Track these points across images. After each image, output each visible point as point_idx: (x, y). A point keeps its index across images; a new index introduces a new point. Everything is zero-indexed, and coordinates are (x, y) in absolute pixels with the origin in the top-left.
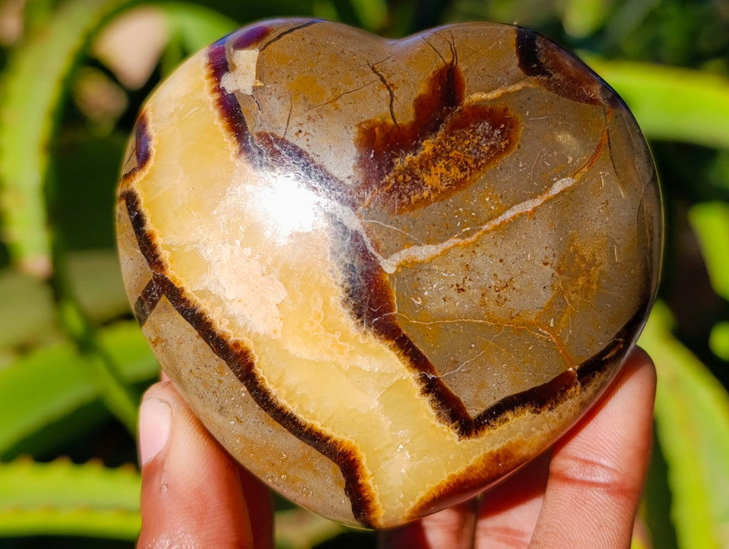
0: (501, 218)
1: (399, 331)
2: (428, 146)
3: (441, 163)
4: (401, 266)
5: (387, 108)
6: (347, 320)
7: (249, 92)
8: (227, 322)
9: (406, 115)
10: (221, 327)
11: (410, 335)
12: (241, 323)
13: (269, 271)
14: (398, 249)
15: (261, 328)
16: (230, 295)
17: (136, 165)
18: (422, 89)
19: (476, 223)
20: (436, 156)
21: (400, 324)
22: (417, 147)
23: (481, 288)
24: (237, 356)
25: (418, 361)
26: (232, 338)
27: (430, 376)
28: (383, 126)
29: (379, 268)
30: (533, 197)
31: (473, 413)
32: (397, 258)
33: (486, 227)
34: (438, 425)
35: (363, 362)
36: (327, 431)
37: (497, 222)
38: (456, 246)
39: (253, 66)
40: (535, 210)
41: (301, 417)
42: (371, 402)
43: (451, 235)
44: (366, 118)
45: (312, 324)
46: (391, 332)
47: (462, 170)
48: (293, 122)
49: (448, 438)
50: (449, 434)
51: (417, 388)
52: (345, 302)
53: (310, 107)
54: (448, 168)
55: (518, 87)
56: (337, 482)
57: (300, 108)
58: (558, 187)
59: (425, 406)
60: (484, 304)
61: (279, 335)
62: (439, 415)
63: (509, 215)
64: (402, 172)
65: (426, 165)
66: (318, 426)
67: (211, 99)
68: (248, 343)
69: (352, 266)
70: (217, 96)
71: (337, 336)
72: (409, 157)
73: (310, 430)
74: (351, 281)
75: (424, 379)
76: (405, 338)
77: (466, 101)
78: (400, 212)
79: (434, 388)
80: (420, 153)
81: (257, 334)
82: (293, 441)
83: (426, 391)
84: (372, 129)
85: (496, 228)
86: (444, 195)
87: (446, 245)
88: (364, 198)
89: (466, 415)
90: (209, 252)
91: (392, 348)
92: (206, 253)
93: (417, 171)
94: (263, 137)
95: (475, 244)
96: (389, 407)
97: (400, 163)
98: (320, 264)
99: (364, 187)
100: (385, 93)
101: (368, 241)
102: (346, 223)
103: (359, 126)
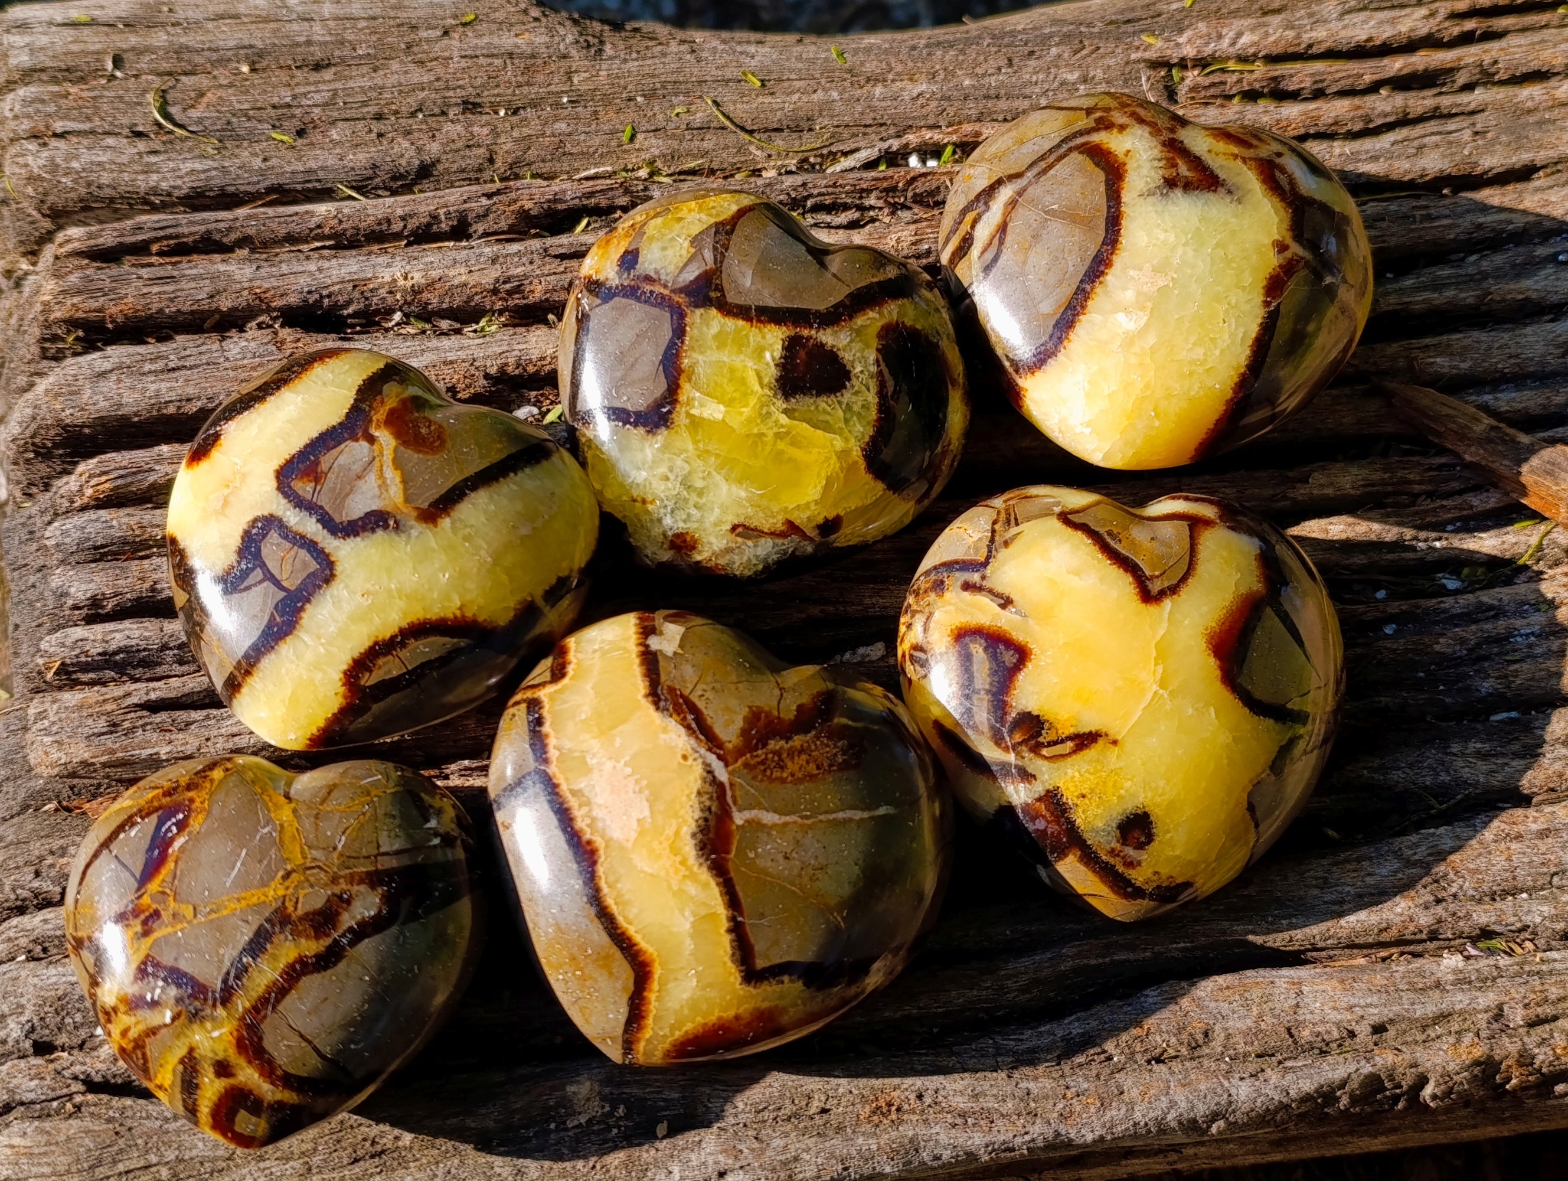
0: (834, 816)
1: (728, 873)
2: (797, 741)
3: (804, 757)
4: (747, 821)
5: (775, 703)
6: (689, 849)
7: (670, 654)
8: (588, 821)
9: (789, 711)
10: (581, 824)
11: (735, 879)
12: (600, 824)
13: (641, 791)
14: (750, 808)
15: (616, 834)
16: (599, 800)
17: (548, 679)
18: (805, 699)
19: (815, 812)
20: (801, 751)
21: (731, 866)
22: (790, 738)
23: (803, 862)
24: (586, 852)
25: (733, 902)
26: (587, 836)
27: (740, 919)
28: (768, 714)
29: (731, 818)
30: (863, 810)
31: (760, 963)
32: (748, 815)
33: (821, 817)
34: (730, 964)
35: (692, 889)
36: (637, 938)
37: (831, 817)
38: (795, 822)
39: (678, 638)
40: (862, 820)
41: (620, 920)
42: (683, 924)
43: (794, 813)
44: (758, 704)
45: (661, 843)
46: (720, 870)
47: (818, 768)
48: (701, 686)
49: (732, 979)
50: (733, 974)
51: (724, 925)
52: (694, 835)
53: (716, 681)
54: (808, 762)
56: (625, 989)
57: (709, 679)
58: (882, 811)
59: (725, 941)
60: (800, 876)
61: (630, 845)
62: (733, 955)
63: (841, 815)
64: (775, 753)
66: (631, 931)
67: (633, 649)
68: (599, 843)
69: (709, 809)
70: (641, 649)
71: (678, 859)
72: (782, 742)
73: (623, 933)
74: (706, 820)
75: (732, 919)
76: (731, 879)
77: (836, 720)
78: (762, 781)
79: (737, 930)
80: (791, 743)
81: (611, 839)
82: (604, 939)
83: (730, 931)
84: (760, 713)
85: (828, 821)
86: (800, 781)
87: (788, 819)
88: (736, 761)
89: (753, 964)
90: (594, 761)
91: (718, 884)
92: (592, 762)
93: (784, 756)
94: (672, 690)
95: (810, 827)
96: (697, 933)
97: (774, 745)
98: (684, 798)
99: (739, 752)
100: (777, 692)
101: (729, 793)
102: (717, 774)
103: (750, 707)
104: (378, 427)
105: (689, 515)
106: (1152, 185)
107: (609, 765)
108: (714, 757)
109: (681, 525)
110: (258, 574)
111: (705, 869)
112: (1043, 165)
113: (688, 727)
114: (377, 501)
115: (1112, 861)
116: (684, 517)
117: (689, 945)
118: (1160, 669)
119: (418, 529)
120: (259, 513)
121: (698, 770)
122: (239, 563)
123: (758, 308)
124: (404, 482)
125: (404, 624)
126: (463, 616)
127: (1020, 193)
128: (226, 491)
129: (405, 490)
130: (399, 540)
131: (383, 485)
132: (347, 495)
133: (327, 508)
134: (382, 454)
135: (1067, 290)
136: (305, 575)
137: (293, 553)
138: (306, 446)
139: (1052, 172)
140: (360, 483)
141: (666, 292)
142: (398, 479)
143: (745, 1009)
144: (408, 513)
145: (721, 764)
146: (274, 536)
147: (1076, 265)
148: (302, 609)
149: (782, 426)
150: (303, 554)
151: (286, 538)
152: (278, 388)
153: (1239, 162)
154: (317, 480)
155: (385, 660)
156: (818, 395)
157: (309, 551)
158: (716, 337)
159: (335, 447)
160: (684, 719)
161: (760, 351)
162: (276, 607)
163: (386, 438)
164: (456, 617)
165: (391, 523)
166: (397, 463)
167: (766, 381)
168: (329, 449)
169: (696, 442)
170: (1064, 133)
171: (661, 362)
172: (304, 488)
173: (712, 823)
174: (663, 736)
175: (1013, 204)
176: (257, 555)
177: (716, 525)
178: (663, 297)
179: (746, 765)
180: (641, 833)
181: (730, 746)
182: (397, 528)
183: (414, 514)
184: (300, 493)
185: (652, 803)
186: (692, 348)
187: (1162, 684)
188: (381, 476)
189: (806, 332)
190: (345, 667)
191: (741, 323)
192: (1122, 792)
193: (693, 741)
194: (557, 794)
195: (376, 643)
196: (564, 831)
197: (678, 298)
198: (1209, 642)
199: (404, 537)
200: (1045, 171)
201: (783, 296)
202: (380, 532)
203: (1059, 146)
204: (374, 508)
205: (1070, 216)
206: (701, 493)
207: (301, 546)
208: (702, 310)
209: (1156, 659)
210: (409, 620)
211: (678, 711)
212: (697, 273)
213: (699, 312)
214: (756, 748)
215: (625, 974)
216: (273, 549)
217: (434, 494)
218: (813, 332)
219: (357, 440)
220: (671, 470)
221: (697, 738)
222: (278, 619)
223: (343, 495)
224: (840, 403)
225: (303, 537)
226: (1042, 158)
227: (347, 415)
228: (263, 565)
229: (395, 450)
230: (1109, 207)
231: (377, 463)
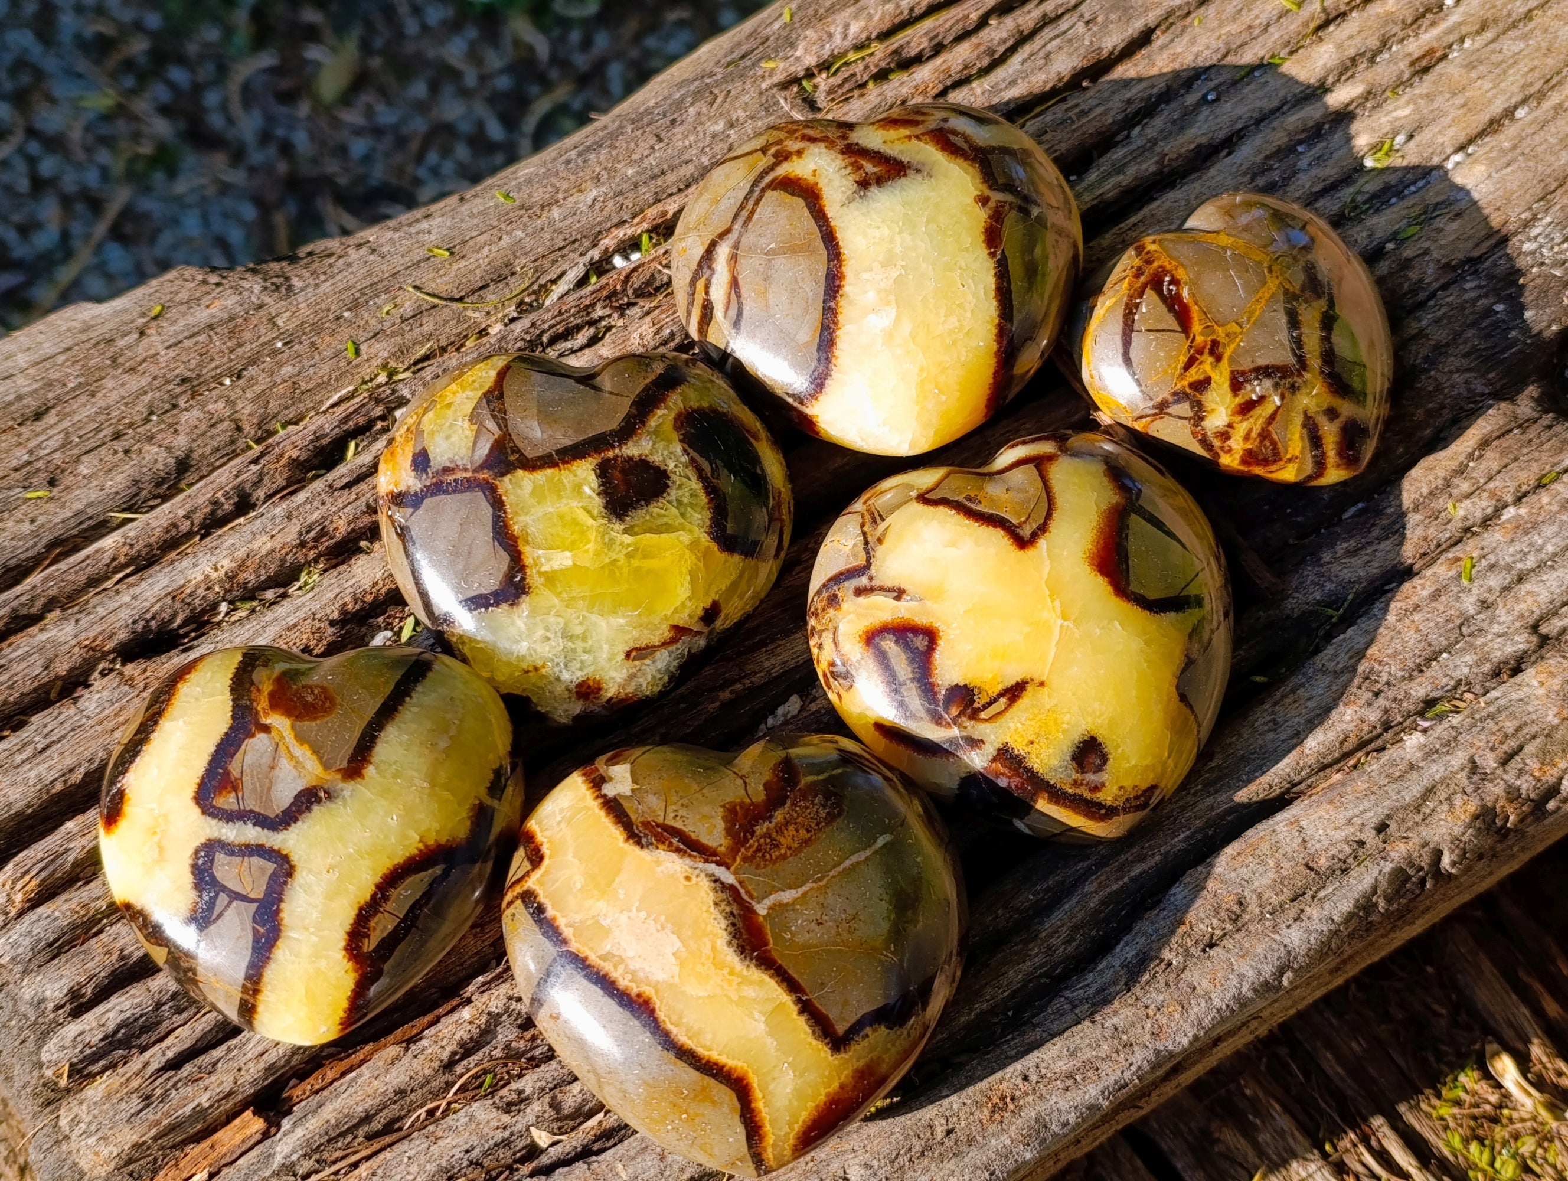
0: (842, 867)
1: (775, 962)
2: (779, 816)
3: (791, 828)
4: (770, 908)
5: (743, 792)
6: (731, 957)
7: (629, 793)
8: (629, 977)
9: (758, 794)
10: (623, 982)
11: (784, 964)
12: (641, 974)
13: (663, 928)
14: (767, 895)
15: (660, 976)
16: (630, 953)
17: (529, 867)
18: (767, 776)
19: (825, 871)
20: (787, 823)
21: (775, 955)
22: (771, 817)
23: (835, 921)
24: (640, 1005)
25: (792, 985)
26: (634, 991)
27: (804, 998)
28: (742, 805)
29: (753, 912)
30: (864, 849)
31: (841, 1028)
32: (768, 902)
33: (832, 873)
34: (814, 1042)
35: (751, 992)
36: (723, 1059)
37: (841, 868)
38: (812, 889)
39: (628, 775)
40: (867, 858)
41: (700, 1051)
42: (758, 1026)
43: (807, 881)
44: (728, 800)
45: (703, 965)
46: (767, 963)
47: (808, 831)
48: (670, 809)
49: (823, 1055)
50: (821, 1050)
51: (794, 1009)
52: (729, 943)
53: (681, 798)
54: (797, 831)
55: (839, 771)
56: (732, 1110)
57: (675, 798)
58: (881, 841)
59: (801, 1024)
60: (839, 934)
61: (676, 980)
62: (814, 1032)
63: (847, 863)
64: (764, 836)
65: (779, 829)
66: (714, 1055)
67: (594, 805)
68: (649, 991)
69: (732, 913)
70: (601, 800)
71: (726, 971)
72: (767, 824)
73: (708, 1062)
74: (733, 925)
75: (799, 1001)
76: (780, 967)
77: (803, 782)
78: (765, 866)
79: (806, 1008)
80: (774, 821)
81: (657, 983)
82: (694, 1074)
83: (801, 1012)
84: (734, 807)
85: (840, 873)
86: (798, 850)
87: (804, 889)
88: (734, 859)
89: (835, 1031)
90: (608, 921)
91: (771, 977)
92: (606, 922)
93: (774, 835)
94: (646, 824)
95: (826, 886)
96: (773, 1030)
97: (761, 829)
98: (705, 915)
99: (734, 851)
100: (739, 782)
101: (742, 891)
102: (723, 879)
103: (723, 806)
104: (266, 714)
105: (582, 662)
106: (849, 193)
107: (623, 918)
108: (713, 866)
109: (579, 674)
110: (223, 899)
111: (753, 968)
112: (745, 213)
113: (678, 850)
114: (299, 781)
115: (1078, 791)
116: (579, 665)
117: (771, 1043)
118: (1057, 603)
119: (348, 789)
120: (197, 843)
121: (705, 884)
122: (200, 896)
123: (558, 452)
124: (316, 752)
125: (378, 879)
126: (426, 846)
127: (736, 247)
128: (156, 838)
129: (320, 759)
130: (336, 807)
131: (298, 764)
132: (269, 789)
133: (257, 809)
134: (282, 737)
135: (815, 315)
136: (266, 879)
137: (245, 864)
138: (210, 763)
139: (756, 216)
140: (276, 772)
141: (469, 475)
142: (308, 753)
143: (846, 1075)
144: (331, 778)
145: (723, 869)
146: (220, 857)
147: (813, 289)
148: (278, 911)
149: (629, 545)
150: (256, 861)
151: (232, 853)
152: (156, 723)
153: (914, 141)
154: (235, 789)
155: (376, 919)
156: (648, 504)
157: (260, 856)
158: (532, 494)
159: (237, 751)
160: (671, 844)
161: (577, 488)
162: (254, 920)
163: (278, 721)
164: (420, 851)
165: (322, 794)
166: (301, 738)
167: (595, 512)
168: (233, 756)
169: (558, 595)
170: (751, 178)
171: (494, 538)
172: (227, 801)
173: (740, 925)
174: (659, 869)
175: (734, 258)
176: (214, 882)
177: (610, 660)
178: (468, 480)
179: (745, 859)
180: (682, 964)
181: (722, 849)
182: (330, 796)
183: (339, 776)
184: (226, 807)
185: (678, 932)
186: (516, 514)
187: (1065, 617)
188: (292, 757)
189: (610, 454)
190: (343, 944)
191: (549, 472)
192: (1065, 726)
193: (688, 861)
194: (589, 966)
195: (361, 909)
196: (612, 995)
197: (485, 475)
198: (1091, 564)
199: (339, 801)
200: (749, 218)
201: (575, 432)
202: (316, 808)
203: (751, 191)
204: (300, 789)
205: (790, 249)
206: (584, 638)
207: (251, 855)
208: (509, 476)
209: (1051, 596)
210: (380, 874)
211: (661, 840)
212: (488, 446)
213: (507, 479)
214: (746, 840)
215: (727, 1097)
216: (226, 870)
217: (347, 750)
218: (617, 451)
219: (253, 736)
220: (547, 629)
221: (690, 856)
222: (262, 930)
223: (266, 792)
224: (669, 502)
225: (247, 846)
226: (742, 207)
227: (233, 717)
228: (224, 889)
229: (293, 728)
230: (820, 227)
231: (282, 748)
